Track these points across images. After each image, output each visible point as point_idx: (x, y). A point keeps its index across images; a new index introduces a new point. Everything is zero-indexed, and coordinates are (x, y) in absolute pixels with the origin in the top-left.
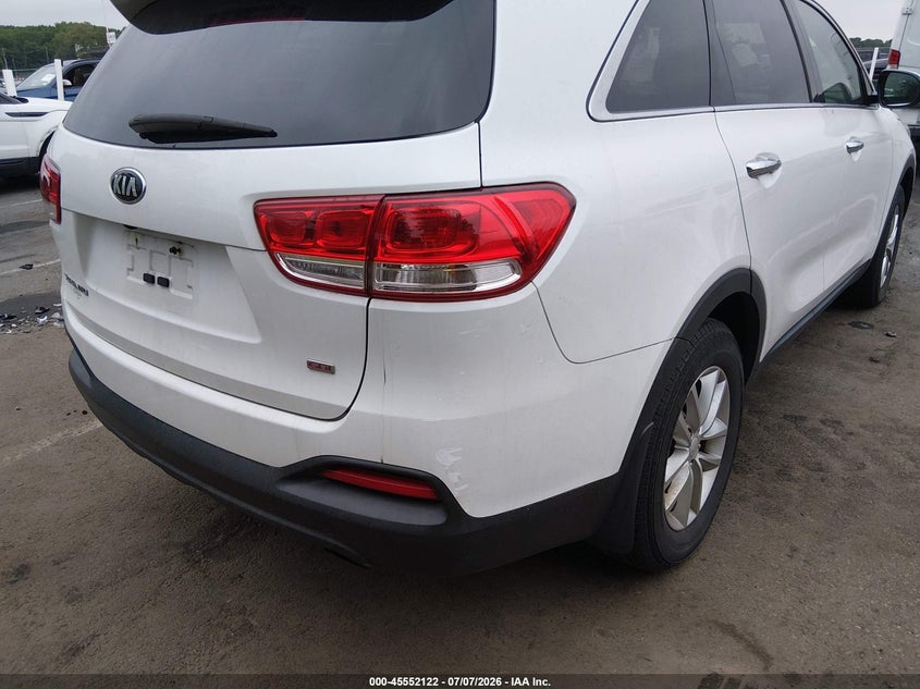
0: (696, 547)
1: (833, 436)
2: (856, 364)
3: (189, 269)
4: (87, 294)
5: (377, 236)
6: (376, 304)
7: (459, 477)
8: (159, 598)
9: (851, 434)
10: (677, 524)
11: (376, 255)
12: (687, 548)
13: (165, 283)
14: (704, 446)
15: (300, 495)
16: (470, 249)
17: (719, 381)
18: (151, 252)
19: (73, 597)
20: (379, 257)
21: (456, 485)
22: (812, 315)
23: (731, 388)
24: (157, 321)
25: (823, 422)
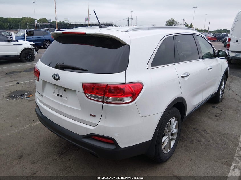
0: (170, 158)
1: (204, 134)
2: (212, 117)
3: (67, 94)
4: (43, 96)
5: (106, 90)
6: (104, 104)
7: (119, 139)
8: (52, 164)
9: (208, 133)
10: (165, 152)
11: (105, 95)
12: (168, 158)
13: (61, 96)
14: (172, 135)
15: (87, 141)
16: (123, 95)
17: (175, 120)
18: (59, 90)
19: (33, 162)
20: (106, 95)
21: (118, 141)
22: (200, 105)
23: (178, 122)
24: (59, 104)
25: (202, 130)
